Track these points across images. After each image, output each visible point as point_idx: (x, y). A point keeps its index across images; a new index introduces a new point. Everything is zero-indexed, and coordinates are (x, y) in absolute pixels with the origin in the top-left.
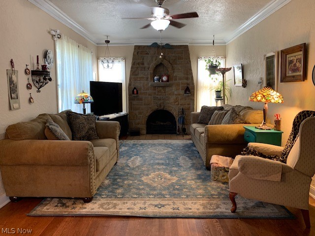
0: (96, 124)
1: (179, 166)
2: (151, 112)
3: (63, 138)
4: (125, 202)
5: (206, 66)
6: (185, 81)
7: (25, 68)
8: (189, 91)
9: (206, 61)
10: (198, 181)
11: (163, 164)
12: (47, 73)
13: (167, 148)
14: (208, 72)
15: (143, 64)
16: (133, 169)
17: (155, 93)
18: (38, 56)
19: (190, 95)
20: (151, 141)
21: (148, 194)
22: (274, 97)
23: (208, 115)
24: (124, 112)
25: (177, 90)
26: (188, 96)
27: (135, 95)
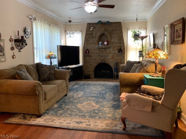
0: (55, 71)
1: (104, 98)
2: (97, 64)
3: (26, 78)
4: (60, 119)
5: (132, 35)
6: (119, 45)
7: (10, 38)
8: (121, 51)
9: (132, 31)
10: (112, 108)
11: (95, 97)
12: (25, 41)
13: (102, 87)
14: (133, 39)
15: (92, 34)
16: (75, 99)
17: (99, 53)
18: (18, 31)
19: (122, 53)
20: (95, 82)
21: (76, 115)
22: (160, 55)
23: (130, 66)
24: (81, 64)
25: (113, 50)
26: (121, 54)
27: (87, 54)
